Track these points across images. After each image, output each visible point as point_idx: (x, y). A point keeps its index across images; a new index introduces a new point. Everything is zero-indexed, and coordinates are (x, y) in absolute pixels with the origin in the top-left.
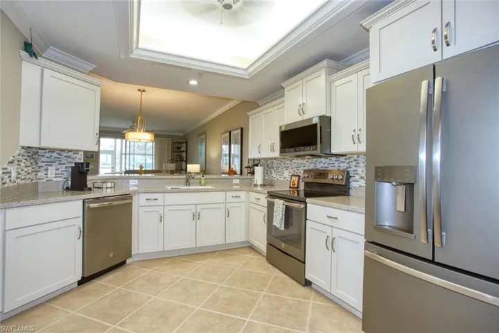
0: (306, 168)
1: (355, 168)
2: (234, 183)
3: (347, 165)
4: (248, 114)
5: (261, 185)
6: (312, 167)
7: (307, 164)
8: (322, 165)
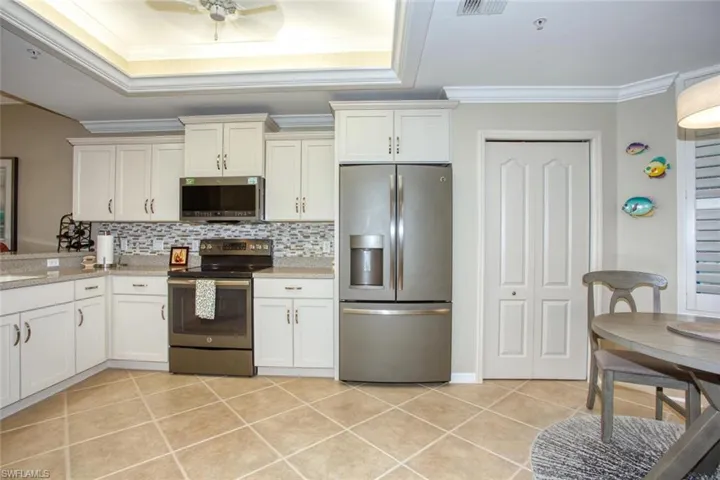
0: (202, 237)
1: (279, 237)
2: (49, 265)
3: (269, 234)
4: (72, 140)
5: (111, 266)
6: (211, 235)
7: (203, 232)
8: (229, 233)
